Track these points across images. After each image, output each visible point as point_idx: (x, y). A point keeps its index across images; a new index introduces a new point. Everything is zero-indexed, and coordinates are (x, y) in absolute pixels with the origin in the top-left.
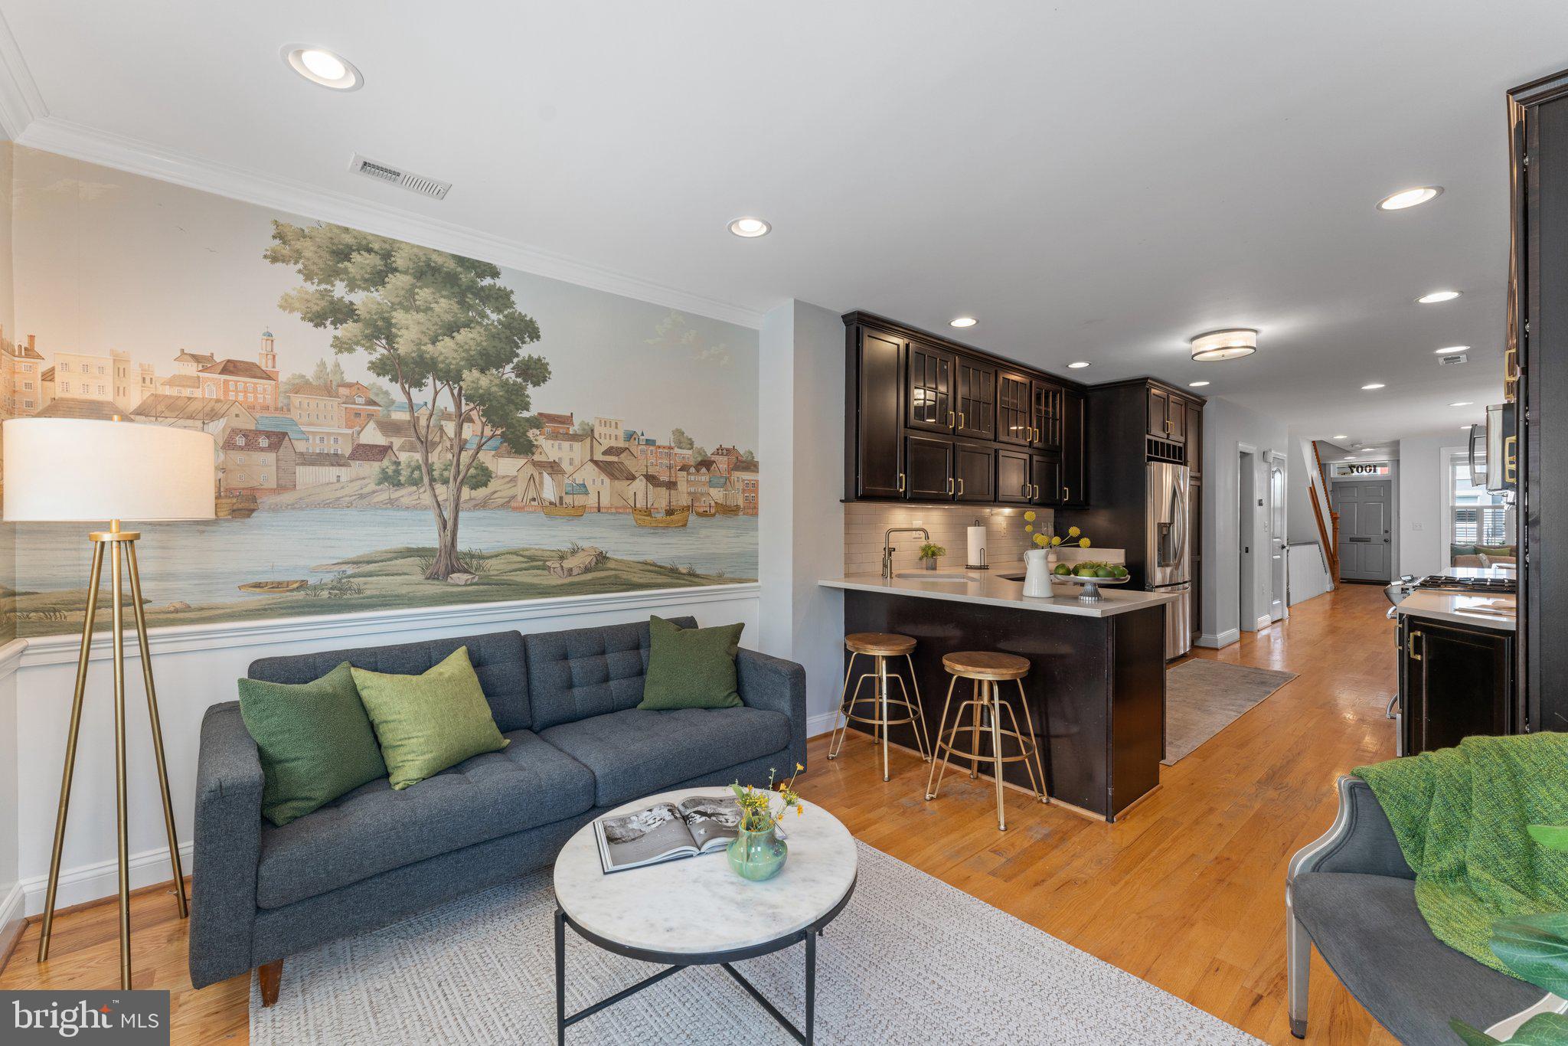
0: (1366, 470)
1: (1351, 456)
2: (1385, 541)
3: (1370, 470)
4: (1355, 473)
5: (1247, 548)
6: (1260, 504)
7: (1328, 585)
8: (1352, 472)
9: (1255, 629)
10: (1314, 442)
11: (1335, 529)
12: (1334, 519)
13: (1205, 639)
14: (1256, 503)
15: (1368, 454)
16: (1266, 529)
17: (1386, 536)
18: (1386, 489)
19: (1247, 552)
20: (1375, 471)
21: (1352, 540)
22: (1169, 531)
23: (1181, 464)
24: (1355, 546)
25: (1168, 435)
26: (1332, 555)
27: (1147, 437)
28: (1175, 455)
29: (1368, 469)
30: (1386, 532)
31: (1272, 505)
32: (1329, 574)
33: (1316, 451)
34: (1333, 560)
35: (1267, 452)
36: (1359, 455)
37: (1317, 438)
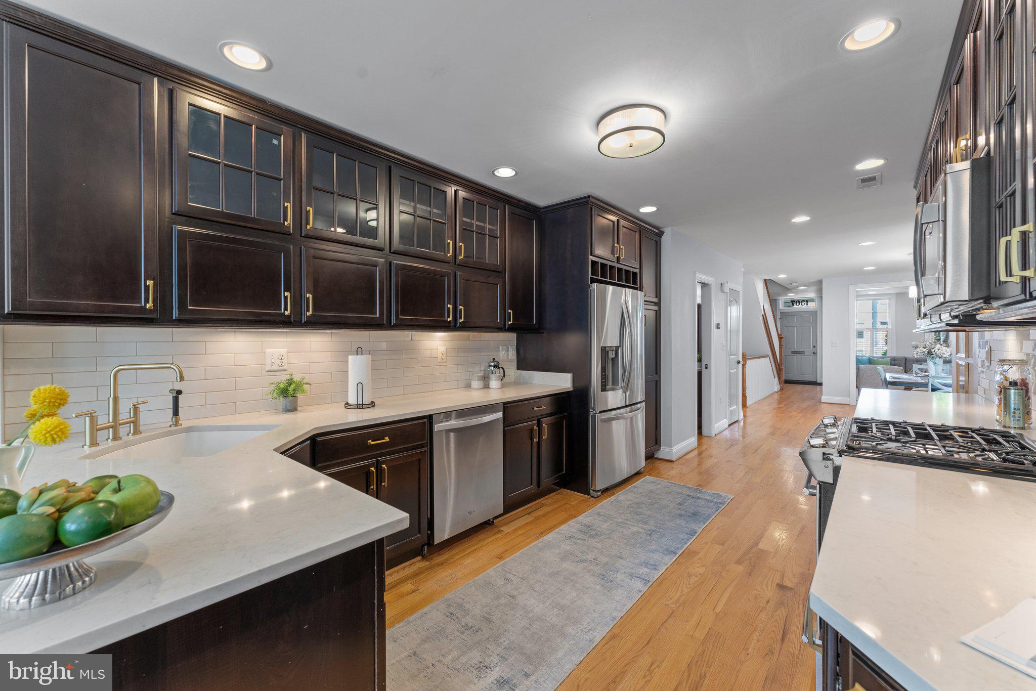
0: (802, 304)
1: (792, 293)
2: (814, 353)
3: (804, 304)
4: (795, 306)
5: (706, 365)
6: (718, 327)
7: (776, 387)
8: (793, 305)
9: (713, 435)
10: (765, 280)
11: (781, 346)
12: (780, 338)
13: (663, 453)
14: (713, 326)
15: (803, 291)
16: (724, 348)
17: (814, 350)
18: (814, 317)
19: (706, 368)
20: (807, 305)
21: (793, 353)
22: (617, 354)
23: (636, 289)
24: (795, 357)
25: (618, 258)
26: (779, 365)
27: (591, 258)
28: (631, 280)
29: (803, 303)
30: (814, 347)
31: (729, 328)
32: (777, 378)
33: (767, 288)
34: (779, 368)
35: (724, 283)
36: (797, 293)
37: (767, 278)
